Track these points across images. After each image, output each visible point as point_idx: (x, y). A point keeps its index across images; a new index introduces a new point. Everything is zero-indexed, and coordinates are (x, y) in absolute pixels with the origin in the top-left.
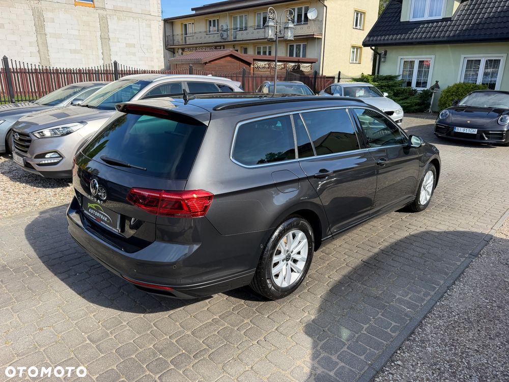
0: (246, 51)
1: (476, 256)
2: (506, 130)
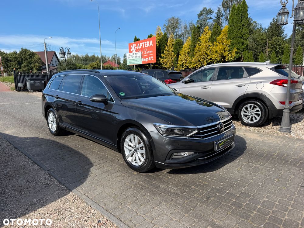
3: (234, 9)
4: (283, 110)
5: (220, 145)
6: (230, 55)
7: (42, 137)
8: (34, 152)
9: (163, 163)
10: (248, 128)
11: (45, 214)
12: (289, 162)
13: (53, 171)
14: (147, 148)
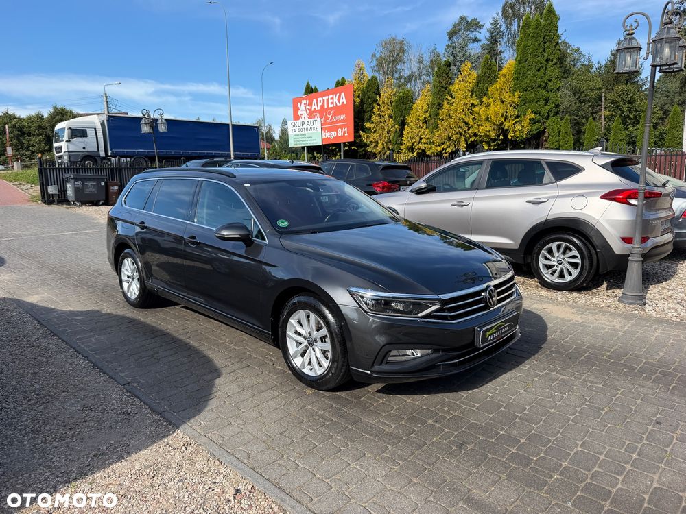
3: (527, 25)
4: (629, 255)
5: (488, 334)
6: (518, 127)
7: (109, 311)
8: (94, 344)
9: (369, 372)
10: (553, 294)
11: (127, 476)
12: (636, 371)
13: (136, 385)
14: (336, 339)
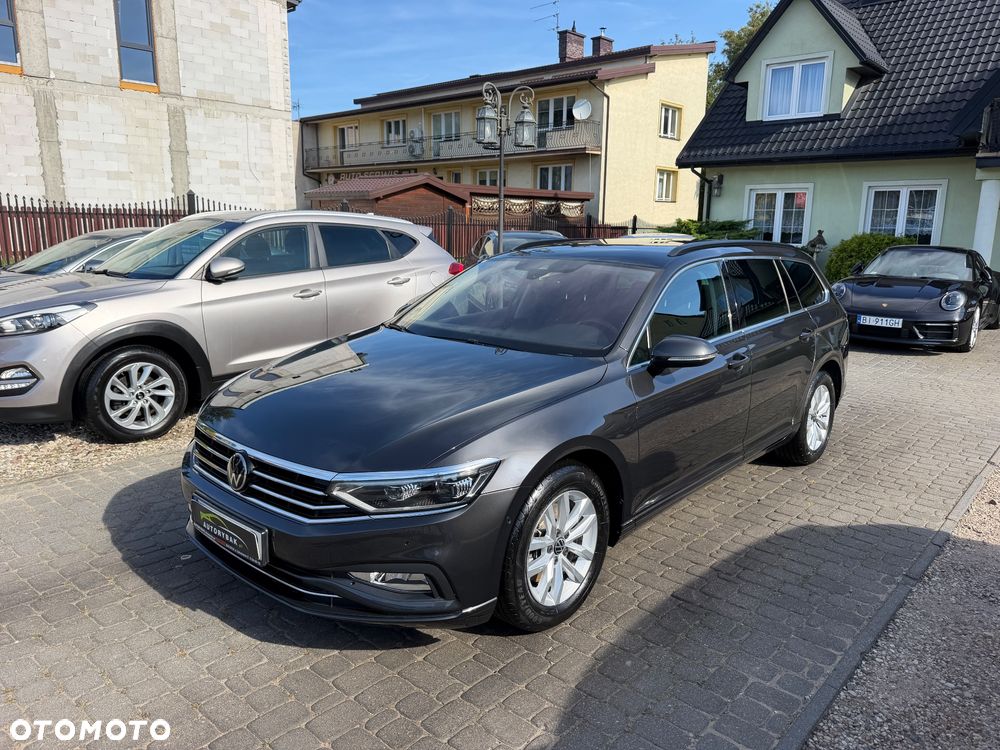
0: (457, 178)
1: (919, 579)
2: (957, 319)
